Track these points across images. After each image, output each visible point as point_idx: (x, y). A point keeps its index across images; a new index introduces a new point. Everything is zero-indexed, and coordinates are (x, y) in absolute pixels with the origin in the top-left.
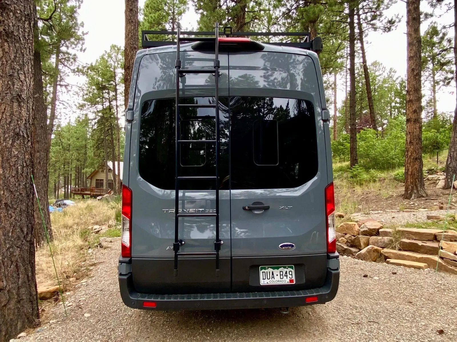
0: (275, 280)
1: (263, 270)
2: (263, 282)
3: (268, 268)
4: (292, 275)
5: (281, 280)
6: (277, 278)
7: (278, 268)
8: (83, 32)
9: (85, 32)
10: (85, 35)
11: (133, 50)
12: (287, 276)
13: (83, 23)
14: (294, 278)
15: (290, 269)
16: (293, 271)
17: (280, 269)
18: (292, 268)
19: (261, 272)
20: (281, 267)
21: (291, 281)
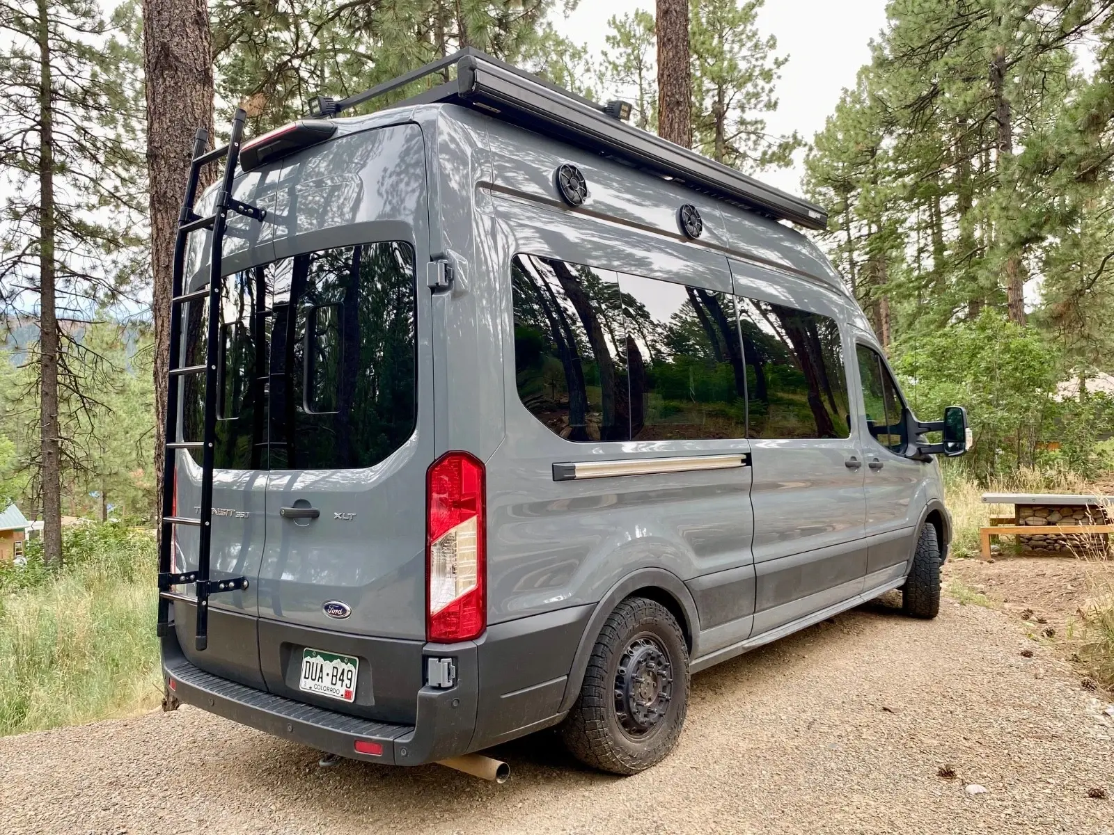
0: (323, 685)
1: (308, 659)
2: (306, 685)
3: (317, 654)
4: (351, 680)
5: (333, 687)
6: (327, 681)
7: (331, 658)
8: (777, 59)
9: (781, 59)
10: (782, 67)
11: (672, 110)
12: (343, 681)
13: (773, 37)
14: (353, 689)
15: (350, 666)
16: (355, 672)
17: (336, 662)
18: (353, 663)
19: (305, 660)
20: (336, 658)
21: (348, 694)
